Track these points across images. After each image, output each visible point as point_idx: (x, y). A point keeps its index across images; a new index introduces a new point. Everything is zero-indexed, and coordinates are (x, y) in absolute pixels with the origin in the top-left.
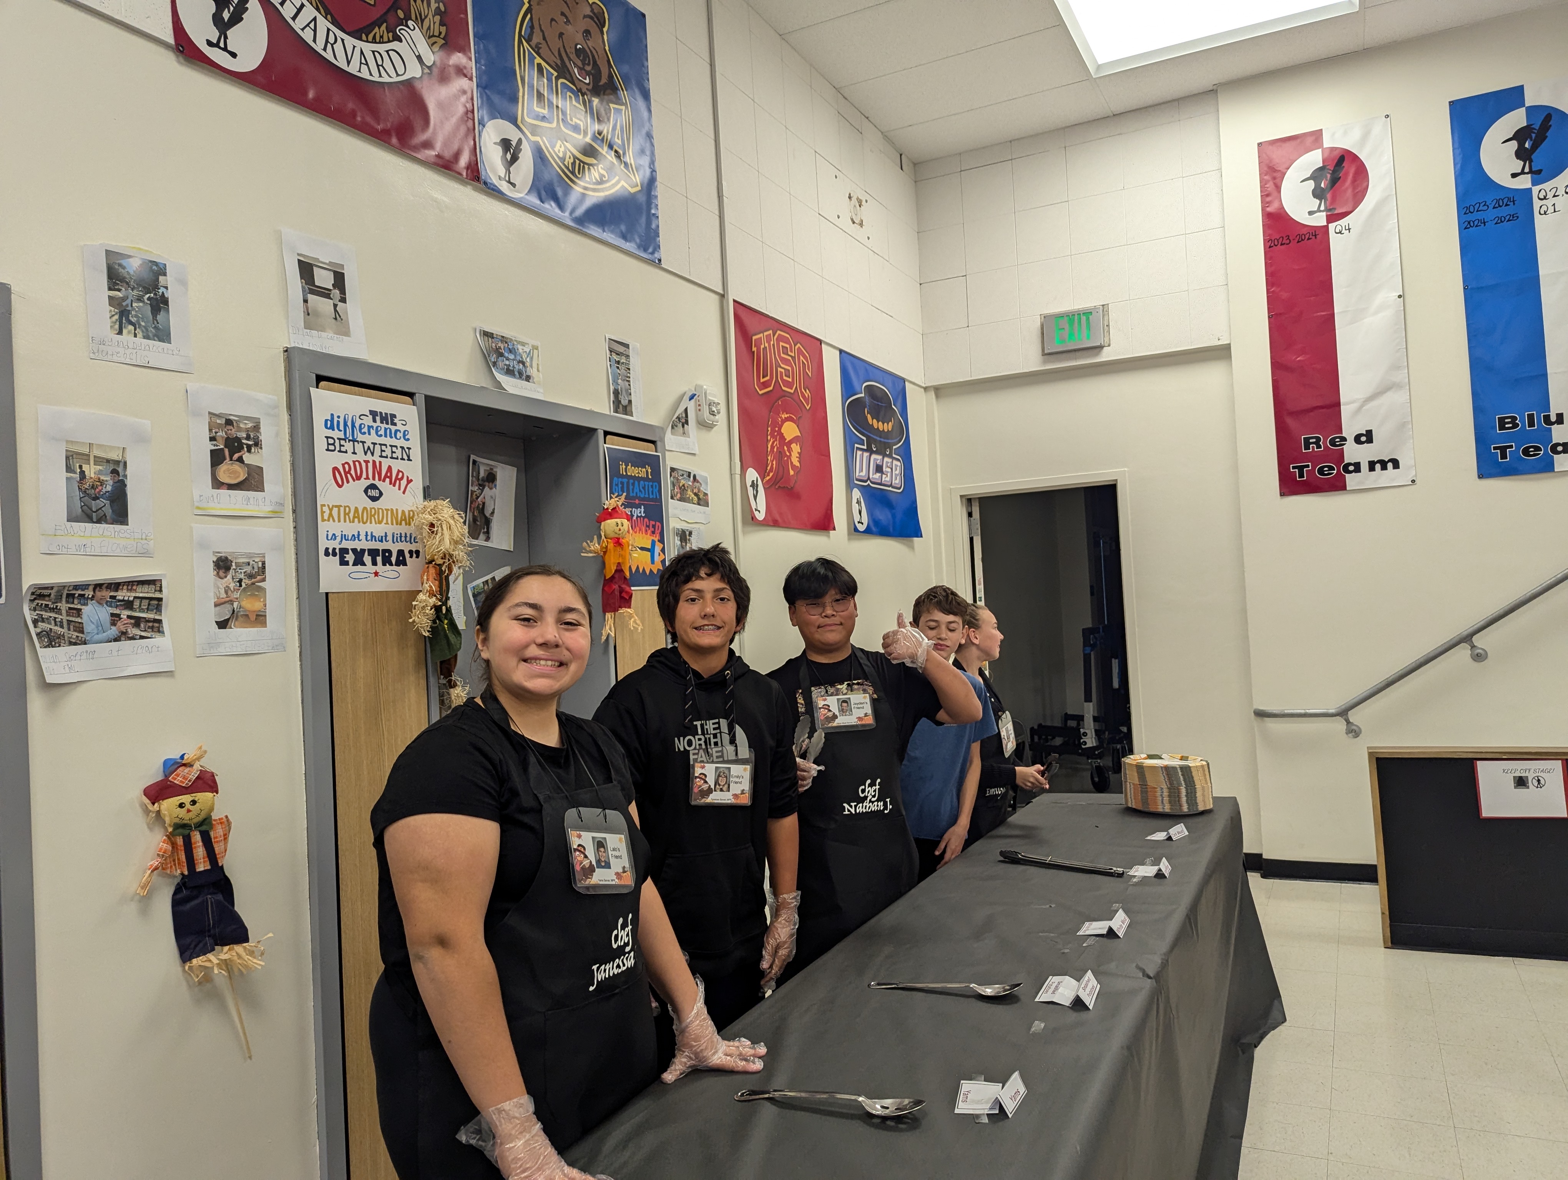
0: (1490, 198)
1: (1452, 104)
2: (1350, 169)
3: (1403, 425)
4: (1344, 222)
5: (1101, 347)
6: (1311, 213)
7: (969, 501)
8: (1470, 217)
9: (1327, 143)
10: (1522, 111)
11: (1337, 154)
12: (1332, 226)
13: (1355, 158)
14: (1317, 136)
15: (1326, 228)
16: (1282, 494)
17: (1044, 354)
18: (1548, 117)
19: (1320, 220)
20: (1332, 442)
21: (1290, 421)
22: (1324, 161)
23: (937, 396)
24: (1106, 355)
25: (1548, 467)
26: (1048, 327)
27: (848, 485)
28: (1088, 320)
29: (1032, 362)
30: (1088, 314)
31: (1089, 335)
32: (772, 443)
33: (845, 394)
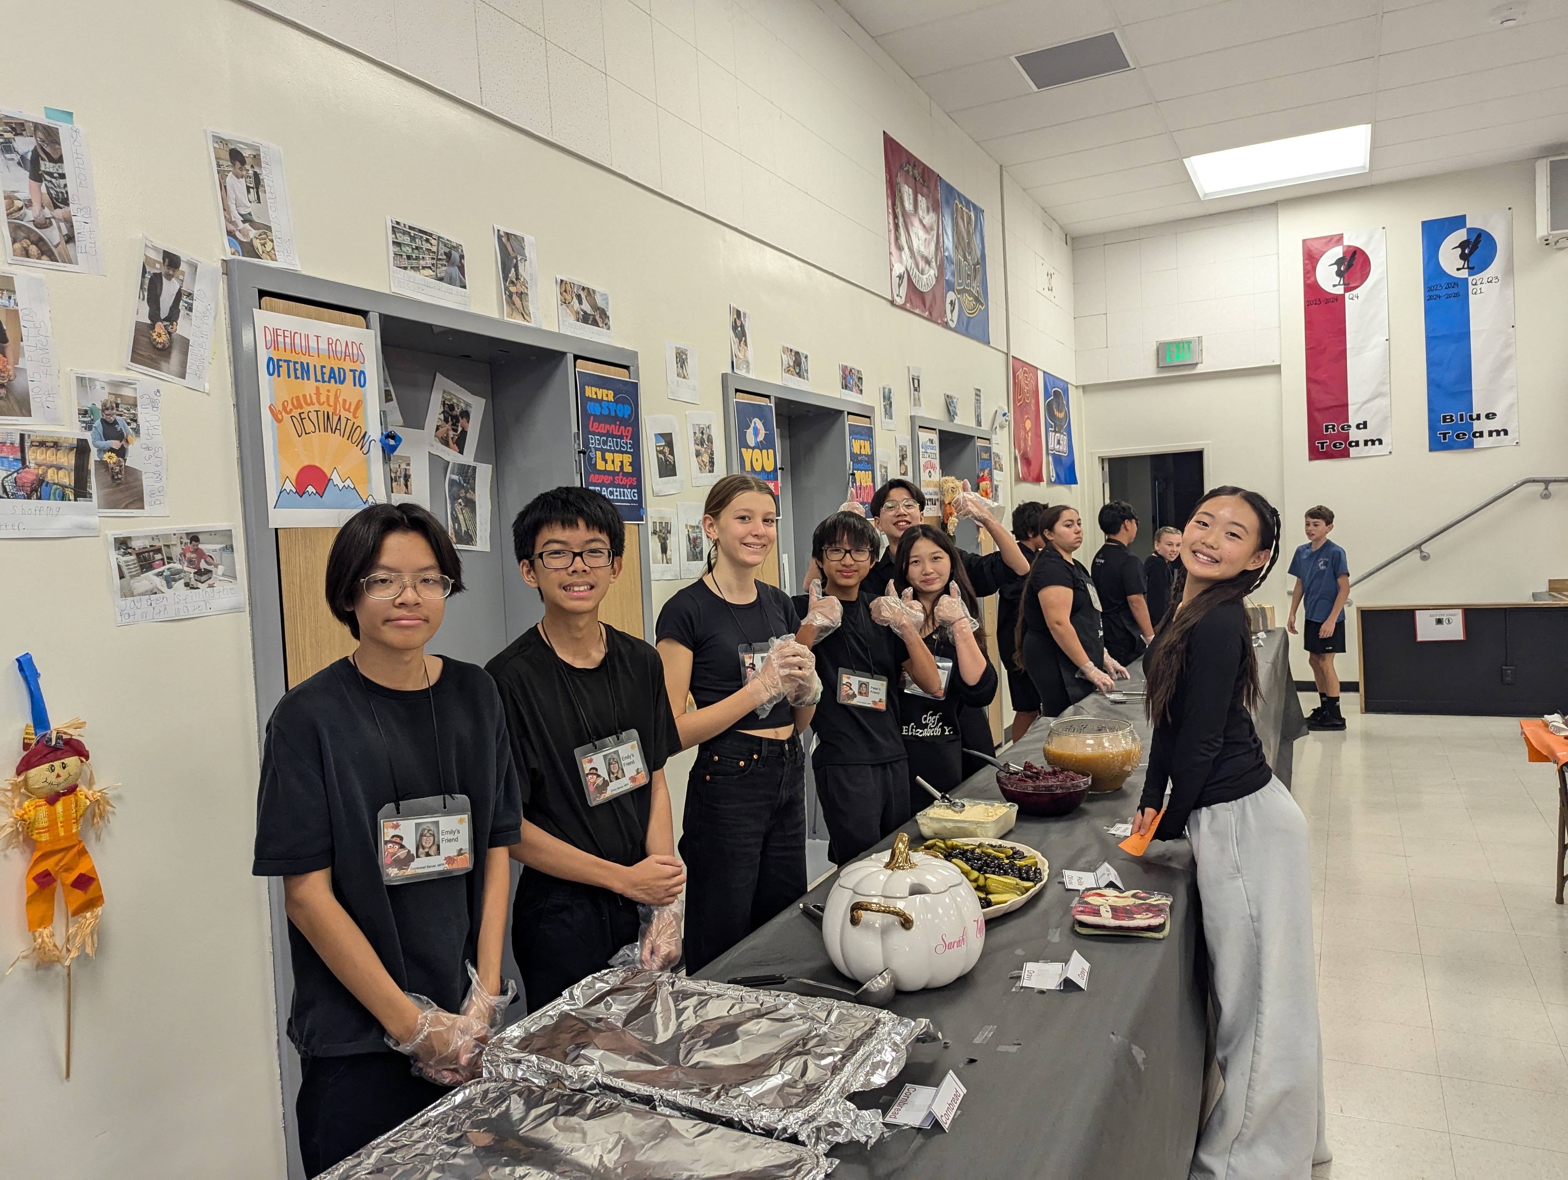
0: (1444, 282)
1: (1424, 223)
2: (1358, 259)
3: (1386, 418)
4: (1354, 292)
5: (1197, 364)
6: (1334, 286)
7: (1102, 460)
8: (1431, 293)
9: (1346, 242)
10: (1465, 230)
11: (1352, 250)
12: (1347, 295)
13: (1363, 253)
14: (1339, 239)
15: (1343, 296)
16: (1311, 459)
17: (1158, 367)
18: (1479, 236)
19: (1340, 290)
20: (1343, 428)
21: (1316, 414)
22: (1344, 253)
23: (1084, 392)
24: (1200, 369)
25: (1470, 445)
26: (1162, 350)
27: (1048, 454)
28: (1189, 346)
29: (1150, 372)
30: (1189, 342)
31: (1188, 356)
32: (1022, 433)
33: (1046, 398)
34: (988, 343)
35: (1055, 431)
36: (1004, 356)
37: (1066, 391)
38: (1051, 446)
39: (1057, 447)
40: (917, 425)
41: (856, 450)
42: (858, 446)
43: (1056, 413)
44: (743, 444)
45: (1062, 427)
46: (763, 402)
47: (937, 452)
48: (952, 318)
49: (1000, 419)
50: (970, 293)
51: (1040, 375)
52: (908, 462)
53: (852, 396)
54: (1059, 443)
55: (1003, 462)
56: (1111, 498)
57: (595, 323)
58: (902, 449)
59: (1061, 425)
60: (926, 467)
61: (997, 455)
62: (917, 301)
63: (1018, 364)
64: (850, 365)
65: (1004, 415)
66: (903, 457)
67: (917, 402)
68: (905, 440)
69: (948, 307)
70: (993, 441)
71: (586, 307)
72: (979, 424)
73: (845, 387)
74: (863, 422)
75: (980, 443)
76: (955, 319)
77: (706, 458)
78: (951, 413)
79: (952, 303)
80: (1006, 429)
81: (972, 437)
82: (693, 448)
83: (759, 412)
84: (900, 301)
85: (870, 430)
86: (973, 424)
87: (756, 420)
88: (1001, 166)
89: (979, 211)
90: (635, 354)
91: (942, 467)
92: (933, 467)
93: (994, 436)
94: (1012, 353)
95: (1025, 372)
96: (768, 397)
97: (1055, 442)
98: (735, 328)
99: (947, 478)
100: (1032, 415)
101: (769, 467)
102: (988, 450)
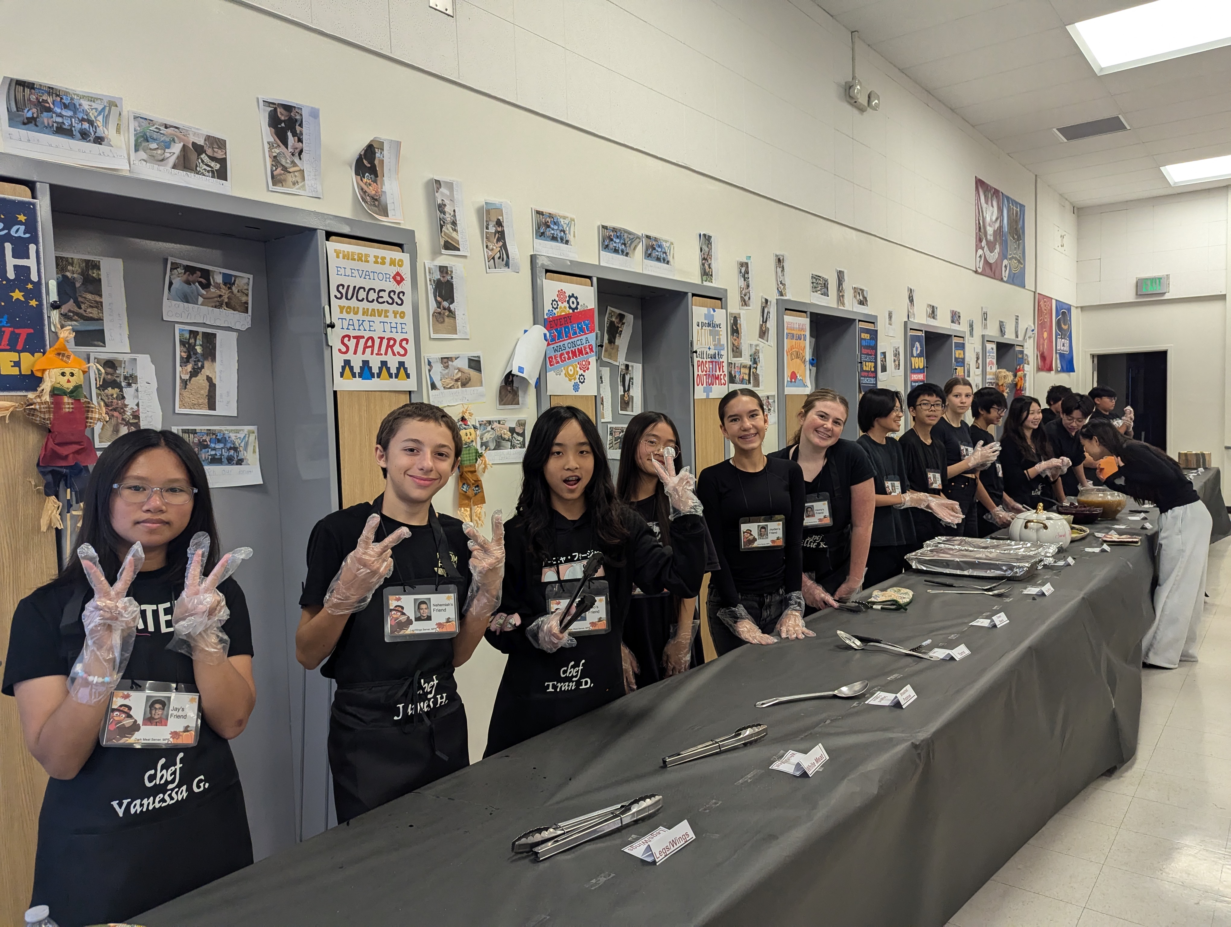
5: (1165, 293)
7: (1093, 356)
17: (1137, 294)
23: (1081, 311)
24: (1167, 297)
26: (1139, 284)
27: (1056, 353)
28: (1160, 282)
29: (1131, 297)
30: (1160, 279)
31: (1159, 288)
32: (1041, 340)
33: (1057, 316)
34: (1024, 287)
35: (1062, 338)
36: (1033, 293)
37: (1069, 310)
38: (1058, 348)
39: (1062, 348)
40: (985, 340)
41: (957, 356)
42: (958, 353)
43: (1063, 326)
44: (912, 356)
45: (1065, 335)
46: (919, 333)
47: (995, 355)
48: (1005, 275)
49: (1029, 333)
50: (1016, 259)
51: (1054, 302)
52: (980, 361)
53: (955, 327)
54: (1063, 345)
55: (1029, 359)
56: (1098, 382)
57: (863, 304)
58: (977, 354)
59: (1065, 333)
60: (989, 364)
61: (1027, 355)
62: (988, 270)
63: (1041, 297)
64: (955, 310)
65: (1033, 330)
66: (978, 359)
67: (985, 327)
68: (979, 349)
69: (1004, 269)
70: (1025, 347)
71: (861, 298)
72: (1017, 336)
73: (953, 322)
74: (960, 341)
75: (1018, 348)
76: (1007, 276)
77: (897, 363)
78: (1002, 332)
79: (1006, 267)
80: (1032, 339)
81: (1013, 345)
82: (893, 358)
83: (918, 338)
84: (980, 270)
85: (964, 344)
86: (1013, 337)
87: (917, 343)
88: (1036, 176)
89: (1022, 207)
90: (876, 317)
91: (997, 363)
92: (993, 364)
93: (1025, 344)
94: (1038, 291)
95: (1045, 302)
96: (922, 331)
97: (1062, 345)
98: (909, 298)
99: (1000, 370)
100: (1048, 329)
101: (921, 367)
102: (1022, 352)
